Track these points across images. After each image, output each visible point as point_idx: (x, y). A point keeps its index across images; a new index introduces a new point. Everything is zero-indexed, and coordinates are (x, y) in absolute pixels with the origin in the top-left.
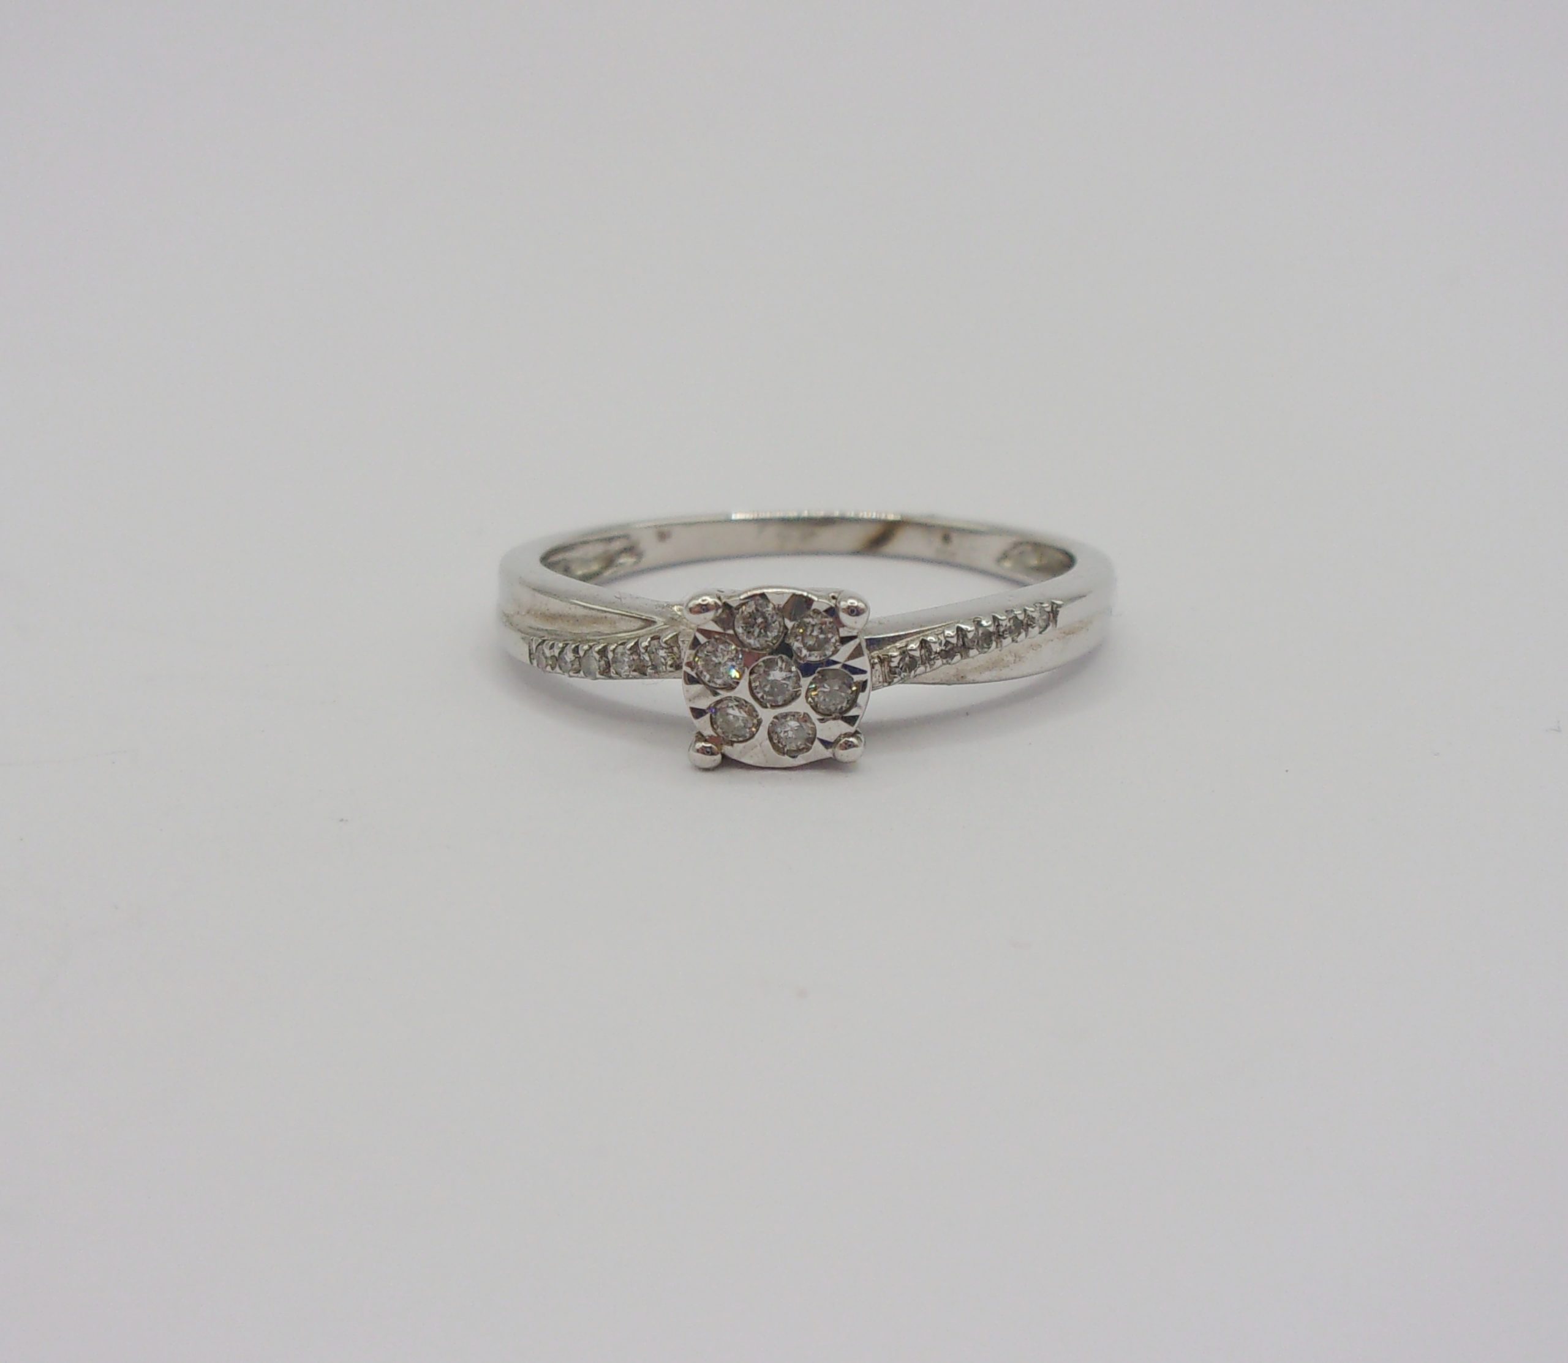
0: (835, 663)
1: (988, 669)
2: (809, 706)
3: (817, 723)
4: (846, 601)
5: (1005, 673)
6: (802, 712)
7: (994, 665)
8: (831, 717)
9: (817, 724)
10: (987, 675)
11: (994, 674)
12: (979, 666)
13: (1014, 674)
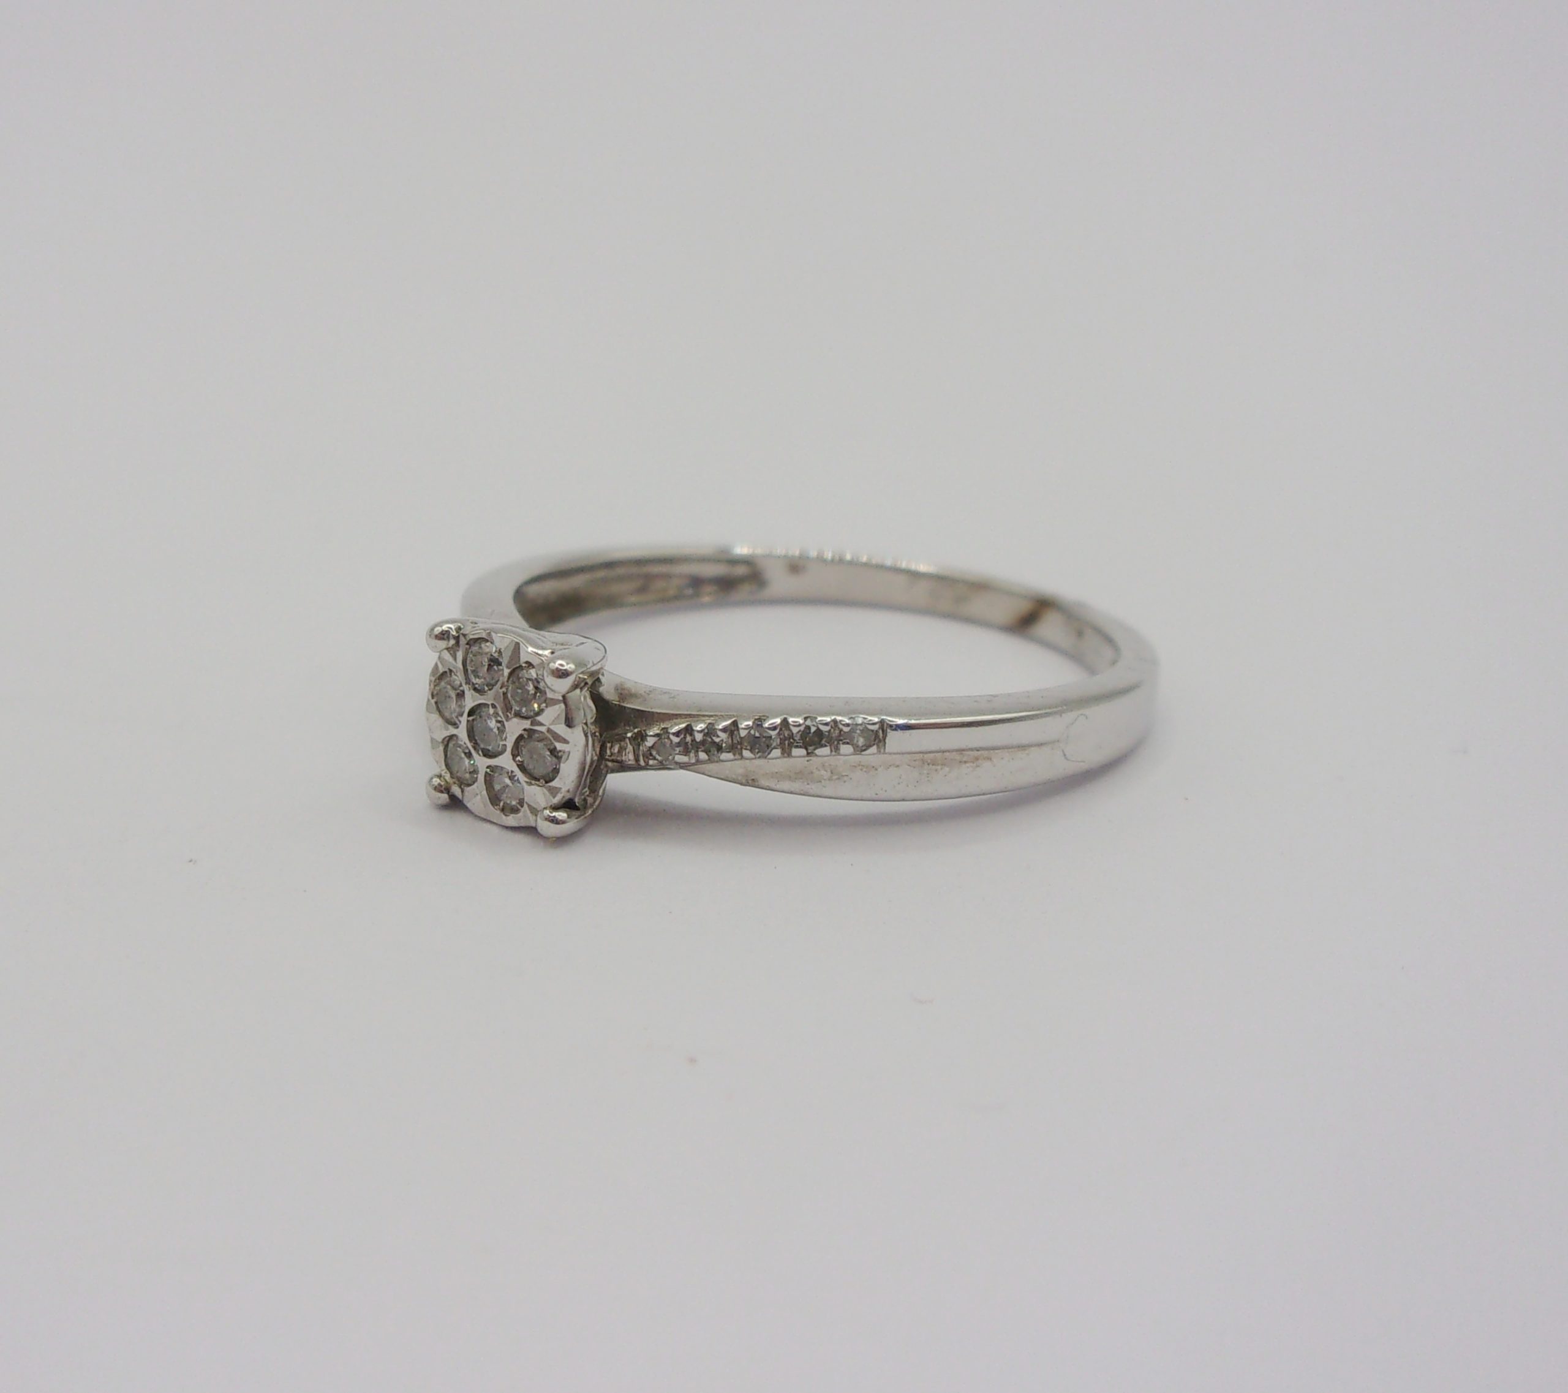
0: (541, 724)
1: (790, 778)
2: (515, 765)
3: (525, 784)
4: (555, 663)
5: (814, 788)
6: (510, 769)
7: (799, 775)
8: (537, 783)
9: (526, 786)
10: (786, 785)
11: (796, 786)
12: (777, 773)
13: (827, 791)
